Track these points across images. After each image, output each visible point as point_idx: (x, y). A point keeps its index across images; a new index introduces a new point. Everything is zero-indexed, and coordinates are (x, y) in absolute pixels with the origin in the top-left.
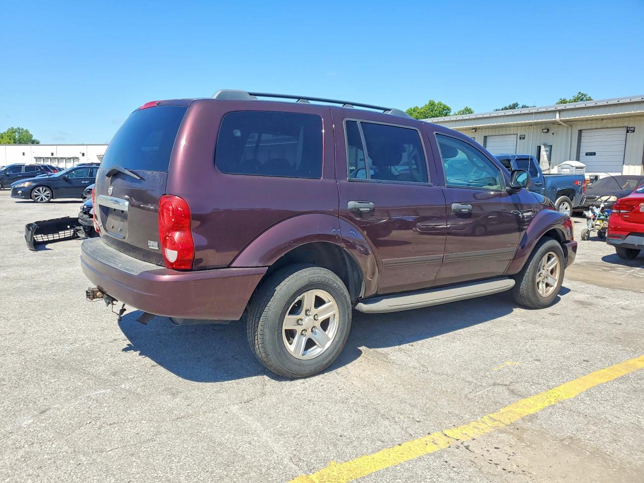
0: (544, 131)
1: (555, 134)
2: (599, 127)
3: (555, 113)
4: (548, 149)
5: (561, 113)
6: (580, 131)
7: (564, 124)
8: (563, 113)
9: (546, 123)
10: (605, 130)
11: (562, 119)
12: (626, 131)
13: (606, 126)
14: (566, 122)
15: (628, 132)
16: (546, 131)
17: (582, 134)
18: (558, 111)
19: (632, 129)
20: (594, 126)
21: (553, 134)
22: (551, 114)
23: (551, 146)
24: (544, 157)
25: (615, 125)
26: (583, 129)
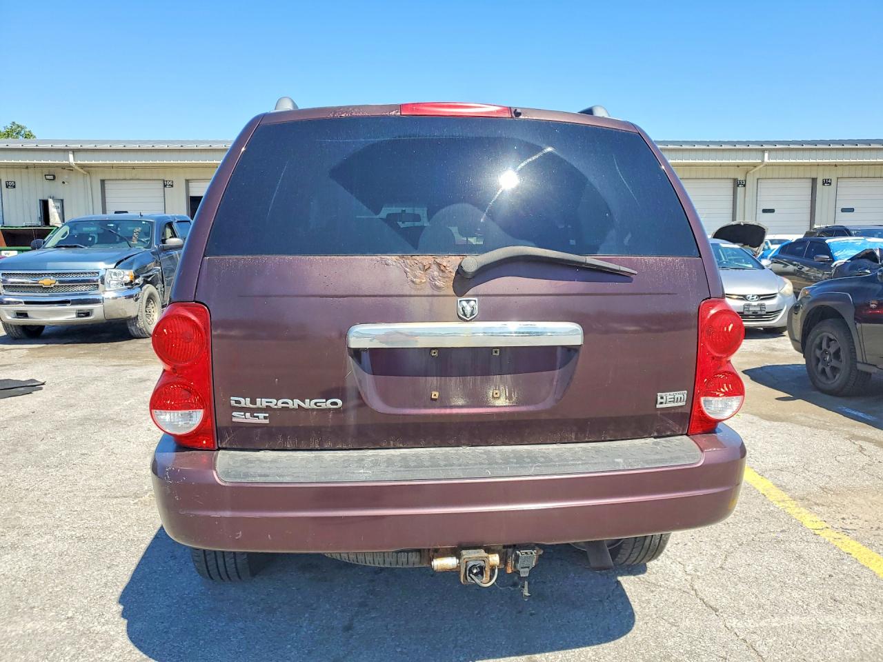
0: (48, 177)
1: (66, 183)
2: (128, 177)
3: (66, 153)
4: (59, 204)
5: (76, 153)
6: (103, 182)
7: (80, 170)
8: (78, 154)
9: (49, 166)
10: (137, 182)
11: (79, 162)
12: (162, 185)
13: (137, 177)
14: (82, 167)
15: (165, 186)
16: (51, 177)
17: (106, 185)
18: (70, 150)
19: (170, 183)
20: (122, 177)
21: (64, 183)
22: (61, 154)
23: (62, 200)
24: (54, 216)
25: (148, 177)
26: (107, 178)
